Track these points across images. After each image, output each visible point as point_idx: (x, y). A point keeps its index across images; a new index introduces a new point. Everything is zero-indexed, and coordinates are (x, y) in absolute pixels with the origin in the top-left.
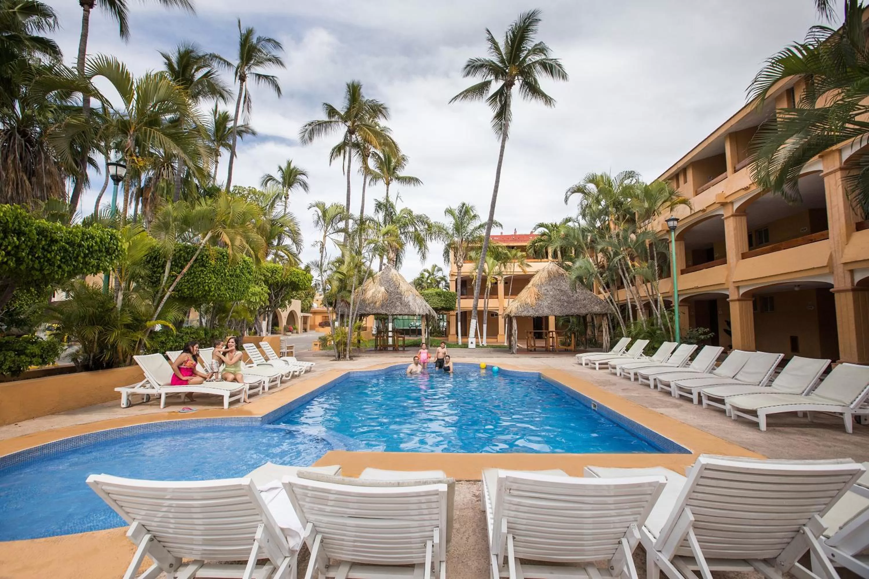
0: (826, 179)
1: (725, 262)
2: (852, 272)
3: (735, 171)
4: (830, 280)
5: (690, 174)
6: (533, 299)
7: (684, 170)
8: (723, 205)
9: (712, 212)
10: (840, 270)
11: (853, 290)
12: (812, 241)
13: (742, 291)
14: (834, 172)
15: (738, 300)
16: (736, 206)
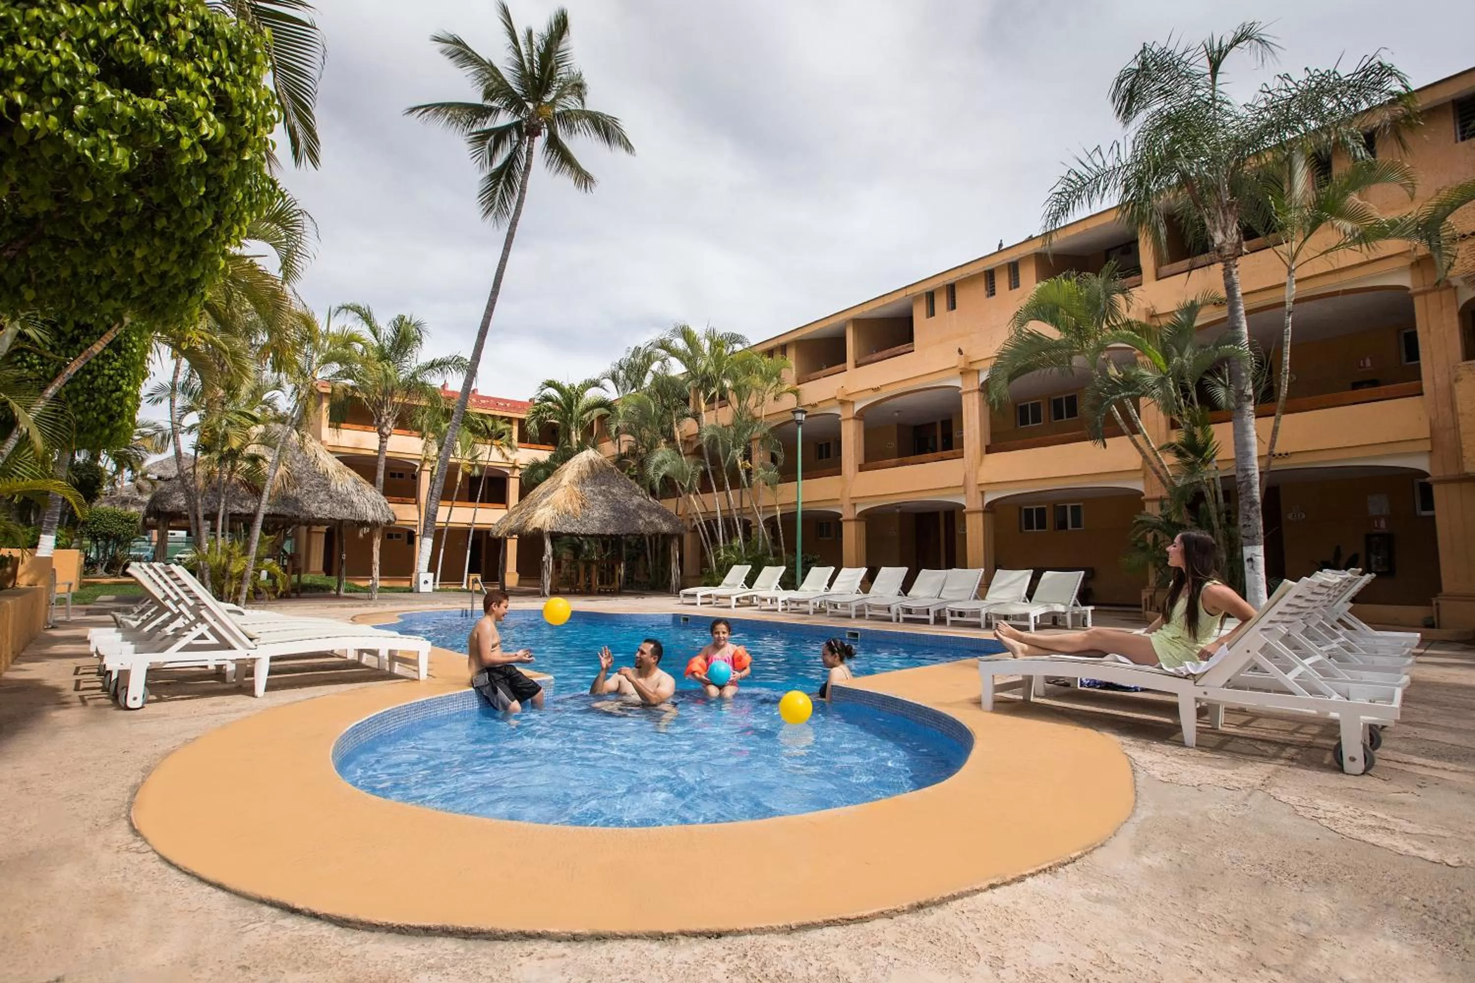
0: (964, 397)
1: (839, 473)
2: (983, 493)
3: (857, 366)
4: (962, 501)
5: (792, 355)
6: (577, 506)
7: (783, 349)
8: (843, 403)
9: (824, 409)
10: (973, 491)
11: (984, 512)
12: (943, 459)
13: (859, 509)
14: (974, 391)
15: (855, 520)
16: (858, 407)
